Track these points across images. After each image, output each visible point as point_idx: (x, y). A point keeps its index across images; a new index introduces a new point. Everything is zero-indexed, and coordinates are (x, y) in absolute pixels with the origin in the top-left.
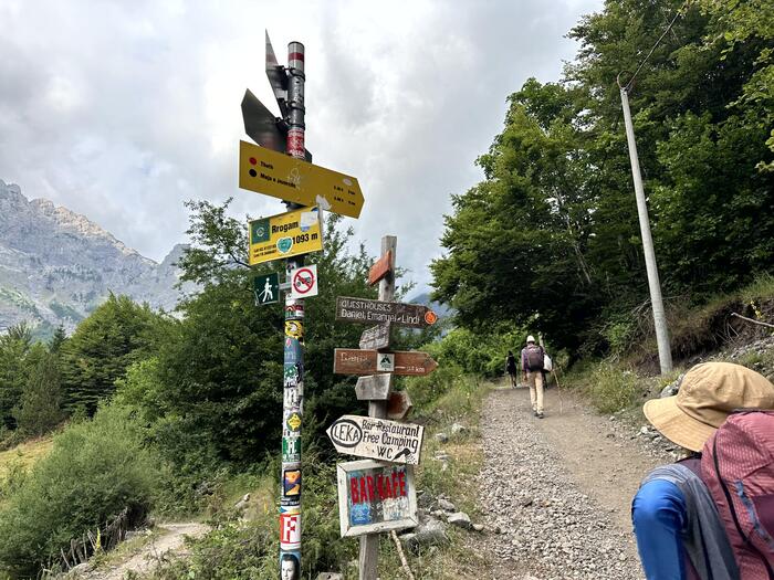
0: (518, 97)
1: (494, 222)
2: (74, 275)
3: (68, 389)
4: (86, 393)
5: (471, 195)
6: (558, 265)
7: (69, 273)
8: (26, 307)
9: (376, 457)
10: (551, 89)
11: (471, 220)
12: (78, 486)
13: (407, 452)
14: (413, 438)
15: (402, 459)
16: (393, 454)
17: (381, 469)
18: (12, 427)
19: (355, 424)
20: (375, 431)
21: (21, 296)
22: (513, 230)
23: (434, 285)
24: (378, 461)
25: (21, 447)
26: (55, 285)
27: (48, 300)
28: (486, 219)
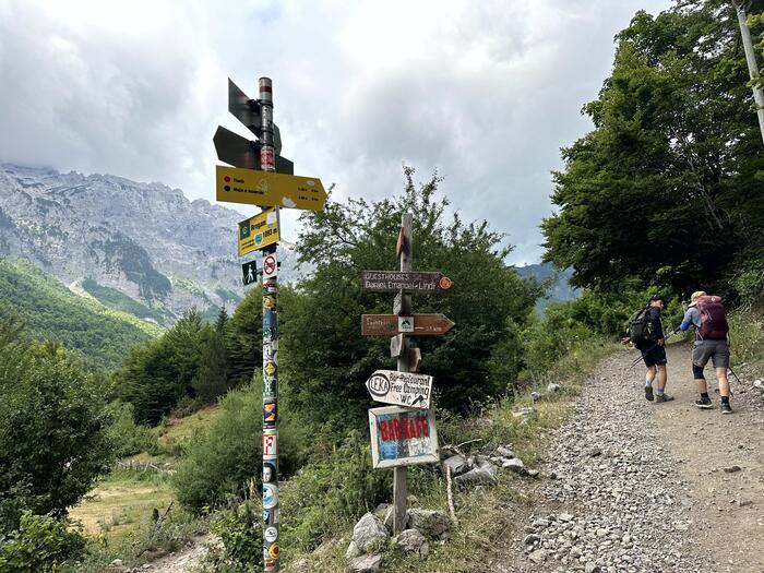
0: (628, 33)
1: (603, 172)
2: (232, 263)
3: (233, 362)
4: (247, 365)
5: (578, 147)
6: (677, 212)
7: (228, 261)
8: (197, 294)
9: (400, 403)
10: (664, 18)
11: (581, 173)
12: (238, 443)
13: (421, 399)
14: (425, 387)
15: (418, 405)
16: (411, 401)
17: (406, 413)
18: (193, 396)
19: (385, 377)
20: (399, 382)
21: (194, 285)
22: (624, 179)
23: (545, 245)
24: (403, 407)
25: (200, 413)
26: (218, 273)
27: (215, 287)
28: (596, 171)
